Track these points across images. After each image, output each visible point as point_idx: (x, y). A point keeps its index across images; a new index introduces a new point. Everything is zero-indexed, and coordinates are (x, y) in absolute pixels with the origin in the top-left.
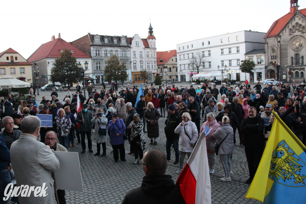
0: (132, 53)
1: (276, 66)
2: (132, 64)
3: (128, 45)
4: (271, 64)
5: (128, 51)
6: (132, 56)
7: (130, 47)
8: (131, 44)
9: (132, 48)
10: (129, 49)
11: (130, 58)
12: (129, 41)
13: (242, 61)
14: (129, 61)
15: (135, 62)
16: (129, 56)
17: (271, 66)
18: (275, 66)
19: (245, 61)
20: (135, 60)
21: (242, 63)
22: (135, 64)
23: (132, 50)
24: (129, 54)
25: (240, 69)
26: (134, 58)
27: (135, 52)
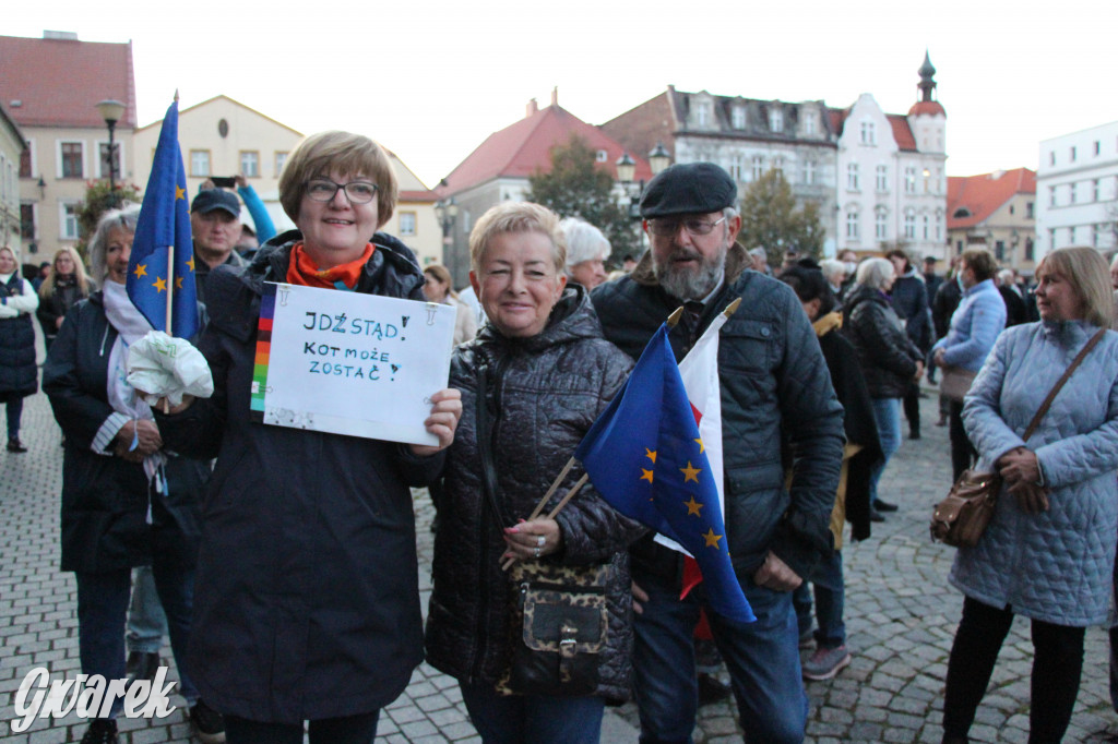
0: (843, 172)
2: (842, 216)
3: (828, 138)
5: (829, 162)
6: (843, 184)
7: (835, 147)
8: (839, 132)
9: (844, 149)
10: (830, 153)
11: (835, 191)
12: (835, 121)
14: (830, 203)
15: (853, 210)
16: (828, 182)
20: (855, 204)
22: (855, 216)
23: (844, 159)
24: (829, 176)
26: (849, 192)
27: (856, 167)
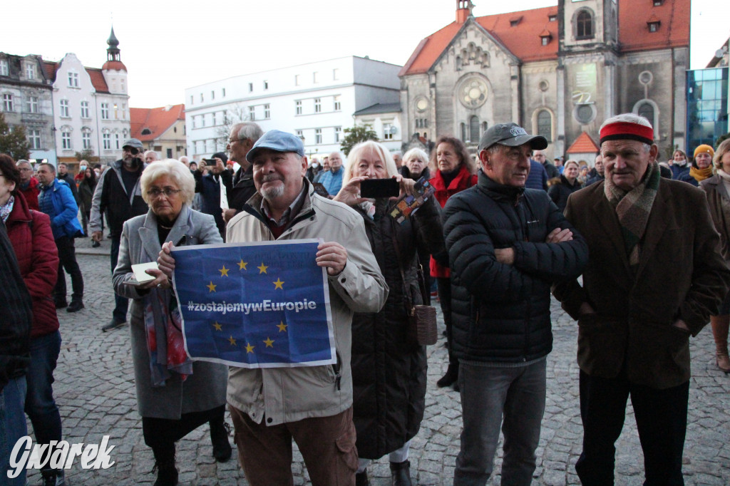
0: (58, 106)
1: (427, 143)
2: (59, 134)
3: (45, 82)
4: (416, 139)
5: (46, 98)
6: (58, 113)
7: (51, 88)
8: (53, 79)
9: (57, 90)
10: (47, 93)
11: (53, 117)
12: (49, 71)
13: (347, 131)
14: (49, 126)
15: (67, 130)
16: (48, 112)
17: (415, 144)
18: (425, 144)
19: (354, 131)
20: (67, 126)
21: (348, 134)
22: (68, 135)
23: (57, 97)
24: (47, 108)
25: (342, 150)
26: (62, 119)
27: (66, 103)
